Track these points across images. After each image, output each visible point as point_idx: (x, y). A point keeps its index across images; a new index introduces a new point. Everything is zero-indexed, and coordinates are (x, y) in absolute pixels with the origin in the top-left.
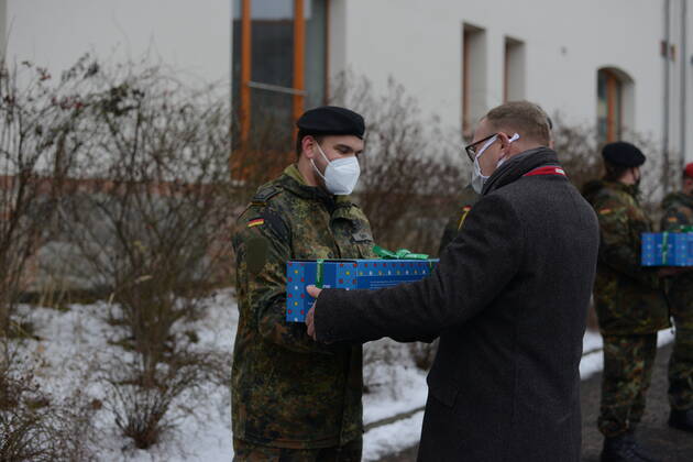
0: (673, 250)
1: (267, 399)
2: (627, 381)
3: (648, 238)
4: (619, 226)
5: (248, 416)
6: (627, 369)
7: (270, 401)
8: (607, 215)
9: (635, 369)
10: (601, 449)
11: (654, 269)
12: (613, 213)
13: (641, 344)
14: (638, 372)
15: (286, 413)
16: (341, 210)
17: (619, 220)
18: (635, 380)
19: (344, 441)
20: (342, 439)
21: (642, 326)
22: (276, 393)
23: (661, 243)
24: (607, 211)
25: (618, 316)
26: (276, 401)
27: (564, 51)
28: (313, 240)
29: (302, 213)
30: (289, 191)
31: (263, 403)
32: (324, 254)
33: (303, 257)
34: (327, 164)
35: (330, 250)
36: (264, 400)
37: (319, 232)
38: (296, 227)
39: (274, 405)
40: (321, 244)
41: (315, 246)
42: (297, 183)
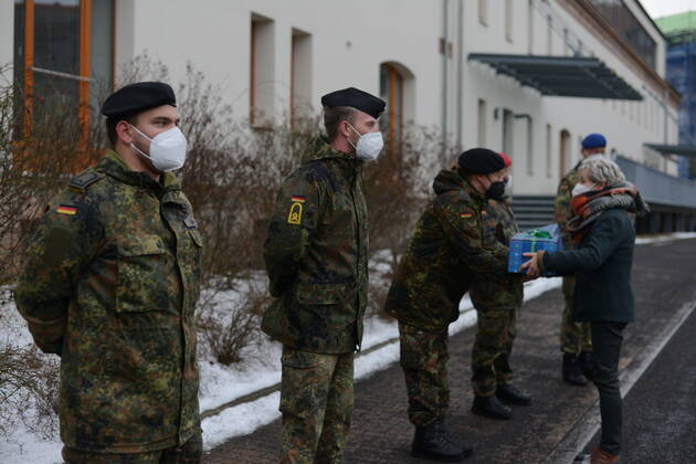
1: (98, 402)
5: (77, 422)
7: (103, 405)
8: (469, 219)
9: (430, 360)
10: (412, 438)
13: (437, 335)
15: (120, 416)
19: (183, 440)
20: (180, 439)
22: (109, 394)
24: (468, 216)
26: (109, 404)
27: (349, 44)
28: (139, 230)
29: (127, 200)
30: (112, 177)
31: (95, 407)
32: (152, 244)
33: (126, 249)
34: (150, 142)
35: (158, 238)
36: (95, 404)
37: (145, 220)
38: (116, 218)
39: (106, 408)
40: (149, 233)
41: (141, 236)
42: (121, 168)
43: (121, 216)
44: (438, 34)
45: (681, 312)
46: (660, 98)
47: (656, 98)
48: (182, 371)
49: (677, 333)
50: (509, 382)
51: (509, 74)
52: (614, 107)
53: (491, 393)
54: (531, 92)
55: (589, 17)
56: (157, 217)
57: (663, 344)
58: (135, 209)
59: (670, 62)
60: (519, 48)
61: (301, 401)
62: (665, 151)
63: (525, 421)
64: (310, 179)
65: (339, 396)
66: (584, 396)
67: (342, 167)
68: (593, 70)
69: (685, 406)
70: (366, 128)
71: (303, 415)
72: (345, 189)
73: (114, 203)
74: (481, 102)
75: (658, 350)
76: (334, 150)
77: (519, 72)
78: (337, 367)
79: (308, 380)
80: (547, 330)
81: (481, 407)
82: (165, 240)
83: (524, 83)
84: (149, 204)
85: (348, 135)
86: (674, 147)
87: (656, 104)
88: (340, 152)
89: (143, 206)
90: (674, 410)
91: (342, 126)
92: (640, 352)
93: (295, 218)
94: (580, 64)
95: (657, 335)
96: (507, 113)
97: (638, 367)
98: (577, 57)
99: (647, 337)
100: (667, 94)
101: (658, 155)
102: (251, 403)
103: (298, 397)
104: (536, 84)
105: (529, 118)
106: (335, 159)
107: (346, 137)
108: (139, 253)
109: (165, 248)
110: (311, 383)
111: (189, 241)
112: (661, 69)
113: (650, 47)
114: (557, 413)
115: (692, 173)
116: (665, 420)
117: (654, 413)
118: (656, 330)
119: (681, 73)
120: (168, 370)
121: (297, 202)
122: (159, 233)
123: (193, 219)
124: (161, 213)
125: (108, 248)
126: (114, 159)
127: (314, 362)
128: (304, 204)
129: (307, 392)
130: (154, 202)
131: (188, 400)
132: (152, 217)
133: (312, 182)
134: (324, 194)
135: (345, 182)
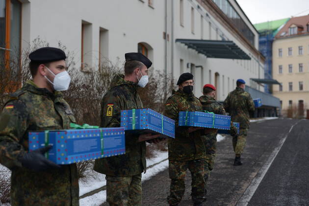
4: (173, 111)
16: (58, 98)
21: (180, 157)
23: (185, 116)
27: (124, 35)
28: (45, 116)
29: (38, 102)
30: (30, 91)
32: (52, 122)
33: (40, 124)
34: (54, 76)
35: (54, 119)
36: (31, 202)
37: (47, 111)
38: (34, 110)
39: (37, 204)
40: (50, 117)
41: (46, 118)
42: (34, 87)
43: (36, 109)
44: (163, 30)
45: (274, 152)
46: (257, 59)
47: (255, 59)
48: (71, 182)
49: (274, 161)
51: (194, 48)
52: (238, 63)
54: (203, 56)
55: (227, 24)
56: (53, 110)
57: (269, 166)
58: (42, 105)
59: (261, 43)
60: (197, 37)
61: (116, 197)
62: (259, 81)
63: (215, 202)
64: (115, 95)
66: (238, 190)
67: (130, 88)
68: (230, 46)
69: (283, 194)
70: (145, 73)
71: (117, 203)
72: (132, 98)
73: (33, 103)
74: (181, 60)
75: (267, 168)
77: (198, 47)
79: (119, 187)
80: (218, 161)
82: (57, 120)
83: (199, 52)
84: (49, 104)
85: (138, 74)
86: (262, 80)
87: (255, 61)
88: (128, 81)
89: (46, 104)
90: (279, 195)
92: (260, 170)
93: (110, 113)
94: (224, 43)
95: (266, 162)
96: (192, 65)
97: (260, 176)
98: (223, 41)
99: (262, 163)
100: (259, 57)
101: (256, 83)
102: (90, 196)
103: (114, 195)
104: (205, 52)
105: (202, 68)
106: (126, 85)
108: (46, 126)
109: (58, 124)
110: (120, 188)
111: (69, 120)
112: (257, 46)
113: (252, 37)
114: (228, 198)
115: (270, 91)
116: (276, 200)
117: (270, 197)
118: (265, 160)
119: (265, 48)
120: (66, 182)
121: (110, 106)
122: (54, 117)
123: (70, 110)
124: (55, 108)
125: (32, 124)
126: (30, 83)
127: (121, 179)
128: (113, 107)
129: (118, 192)
130: (51, 102)
131: (74, 196)
132: (51, 109)
133: (116, 96)
134: (122, 101)
135: (132, 95)
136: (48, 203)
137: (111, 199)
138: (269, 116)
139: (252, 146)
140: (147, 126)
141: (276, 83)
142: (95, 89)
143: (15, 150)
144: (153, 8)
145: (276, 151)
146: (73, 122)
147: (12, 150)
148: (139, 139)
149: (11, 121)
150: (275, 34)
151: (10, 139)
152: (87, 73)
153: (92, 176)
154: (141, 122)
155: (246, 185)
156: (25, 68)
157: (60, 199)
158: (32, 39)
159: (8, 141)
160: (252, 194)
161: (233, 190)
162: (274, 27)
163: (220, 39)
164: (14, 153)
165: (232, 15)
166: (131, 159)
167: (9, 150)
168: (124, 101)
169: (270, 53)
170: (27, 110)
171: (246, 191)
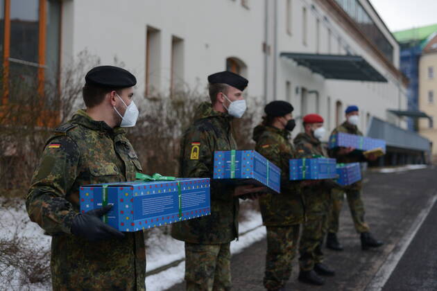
0: (309, 169)
2: (282, 254)
3: (293, 162)
4: (275, 155)
6: (282, 246)
8: (267, 148)
9: (287, 246)
11: (298, 181)
12: (270, 148)
13: (291, 230)
14: (289, 249)
17: (274, 152)
18: (288, 254)
21: (287, 220)
22: (88, 273)
23: (301, 164)
24: (267, 146)
25: (272, 214)
27: (207, 46)
28: (102, 160)
29: (94, 139)
30: (82, 125)
31: (80, 282)
32: (111, 168)
33: (96, 172)
34: (126, 108)
35: (114, 165)
36: (80, 279)
37: (106, 153)
38: (88, 151)
39: (88, 282)
40: (108, 162)
41: (103, 164)
42: (88, 120)
43: (90, 150)
44: (262, 40)
45: (420, 215)
48: (135, 253)
50: (321, 261)
51: (305, 65)
52: (368, 86)
53: (311, 268)
54: (318, 77)
56: (112, 150)
58: (99, 145)
60: (311, 49)
61: (198, 273)
62: (399, 114)
63: (333, 287)
64: (202, 130)
65: (221, 269)
66: (368, 270)
67: (222, 122)
68: (358, 63)
69: (432, 276)
70: (235, 97)
71: (199, 282)
72: (223, 136)
73: (86, 142)
74: (288, 83)
76: (215, 111)
77: (311, 64)
78: (220, 251)
79: (203, 259)
81: (304, 277)
82: (118, 166)
83: (314, 71)
84: (107, 143)
85: (223, 101)
86: (404, 111)
87: (394, 85)
88: (219, 112)
89: (104, 143)
90: (426, 278)
91: (219, 96)
92: (399, 241)
93: (195, 155)
94: (351, 59)
96: (304, 90)
97: (399, 250)
98: (348, 55)
99: (402, 231)
100: (400, 79)
103: (196, 270)
104: (322, 72)
105: (317, 93)
106: (217, 117)
107: (222, 103)
108: (103, 174)
109: (119, 171)
110: (204, 262)
111: (133, 167)
112: (396, 63)
113: (390, 50)
114: (352, 281)
115: (415, 128)
116: (422, 285)
117: (414, 280)
118: (407, 227)
119: (409, 66)
120: (128, 253)
121: (196, 146)
122: (114, 162)
123: (134, 153)
124: (115, 149)
125: (83, 171)
126: (82, 115)
127: (206, 248)
128: (199, 146)
129: (201, 268)
130: (110, 141)
131: (139, 273)
132: (109, 151)
133: (203, 132)
134: (212, 139)
135: (223, 131)
136: (103, 281)
137: (192, 277)
138: (414, 163)
139: (388, 206)
140: (251, 173)
141: (424, 115)
142: (164, 123)
143: (61, 210)
144: (247, 8)
145: (424, 215)
146: (138, 171)
147: (57, 208)
148: (236, 191)
149: (56, 166)
150: (423, 46)
151: (53, 191)
152: (154, 100)
153: (159, 246)
154: (242, 168)
155: (379, 262)
156: (66, 92)
157: (120, 275)
158: (76, 52)
159: (52, 194)
160: (387, 276)
161: (361, 270)
162: (421, 35)
163: (343, 52)
164: (60, 213)
165: (361, 18)
166: (221, 221)
167: (53, 209)
168: (214, 139)
169: (416, 73)
170: (79, 151)
171: (380, 271)
